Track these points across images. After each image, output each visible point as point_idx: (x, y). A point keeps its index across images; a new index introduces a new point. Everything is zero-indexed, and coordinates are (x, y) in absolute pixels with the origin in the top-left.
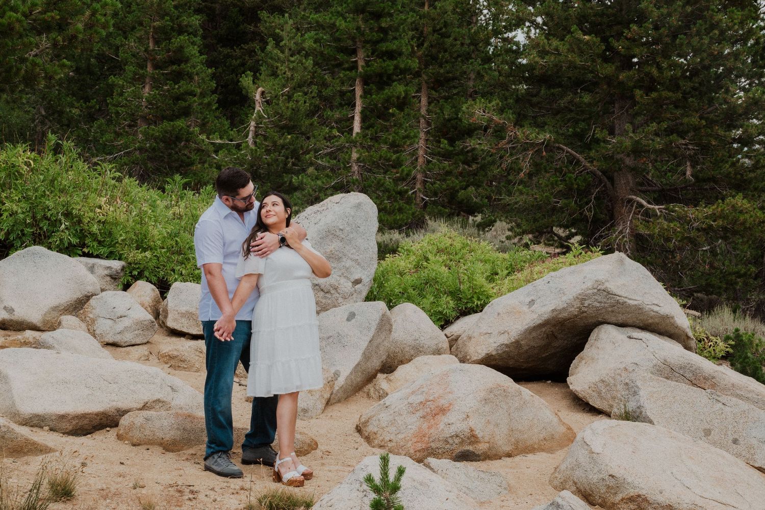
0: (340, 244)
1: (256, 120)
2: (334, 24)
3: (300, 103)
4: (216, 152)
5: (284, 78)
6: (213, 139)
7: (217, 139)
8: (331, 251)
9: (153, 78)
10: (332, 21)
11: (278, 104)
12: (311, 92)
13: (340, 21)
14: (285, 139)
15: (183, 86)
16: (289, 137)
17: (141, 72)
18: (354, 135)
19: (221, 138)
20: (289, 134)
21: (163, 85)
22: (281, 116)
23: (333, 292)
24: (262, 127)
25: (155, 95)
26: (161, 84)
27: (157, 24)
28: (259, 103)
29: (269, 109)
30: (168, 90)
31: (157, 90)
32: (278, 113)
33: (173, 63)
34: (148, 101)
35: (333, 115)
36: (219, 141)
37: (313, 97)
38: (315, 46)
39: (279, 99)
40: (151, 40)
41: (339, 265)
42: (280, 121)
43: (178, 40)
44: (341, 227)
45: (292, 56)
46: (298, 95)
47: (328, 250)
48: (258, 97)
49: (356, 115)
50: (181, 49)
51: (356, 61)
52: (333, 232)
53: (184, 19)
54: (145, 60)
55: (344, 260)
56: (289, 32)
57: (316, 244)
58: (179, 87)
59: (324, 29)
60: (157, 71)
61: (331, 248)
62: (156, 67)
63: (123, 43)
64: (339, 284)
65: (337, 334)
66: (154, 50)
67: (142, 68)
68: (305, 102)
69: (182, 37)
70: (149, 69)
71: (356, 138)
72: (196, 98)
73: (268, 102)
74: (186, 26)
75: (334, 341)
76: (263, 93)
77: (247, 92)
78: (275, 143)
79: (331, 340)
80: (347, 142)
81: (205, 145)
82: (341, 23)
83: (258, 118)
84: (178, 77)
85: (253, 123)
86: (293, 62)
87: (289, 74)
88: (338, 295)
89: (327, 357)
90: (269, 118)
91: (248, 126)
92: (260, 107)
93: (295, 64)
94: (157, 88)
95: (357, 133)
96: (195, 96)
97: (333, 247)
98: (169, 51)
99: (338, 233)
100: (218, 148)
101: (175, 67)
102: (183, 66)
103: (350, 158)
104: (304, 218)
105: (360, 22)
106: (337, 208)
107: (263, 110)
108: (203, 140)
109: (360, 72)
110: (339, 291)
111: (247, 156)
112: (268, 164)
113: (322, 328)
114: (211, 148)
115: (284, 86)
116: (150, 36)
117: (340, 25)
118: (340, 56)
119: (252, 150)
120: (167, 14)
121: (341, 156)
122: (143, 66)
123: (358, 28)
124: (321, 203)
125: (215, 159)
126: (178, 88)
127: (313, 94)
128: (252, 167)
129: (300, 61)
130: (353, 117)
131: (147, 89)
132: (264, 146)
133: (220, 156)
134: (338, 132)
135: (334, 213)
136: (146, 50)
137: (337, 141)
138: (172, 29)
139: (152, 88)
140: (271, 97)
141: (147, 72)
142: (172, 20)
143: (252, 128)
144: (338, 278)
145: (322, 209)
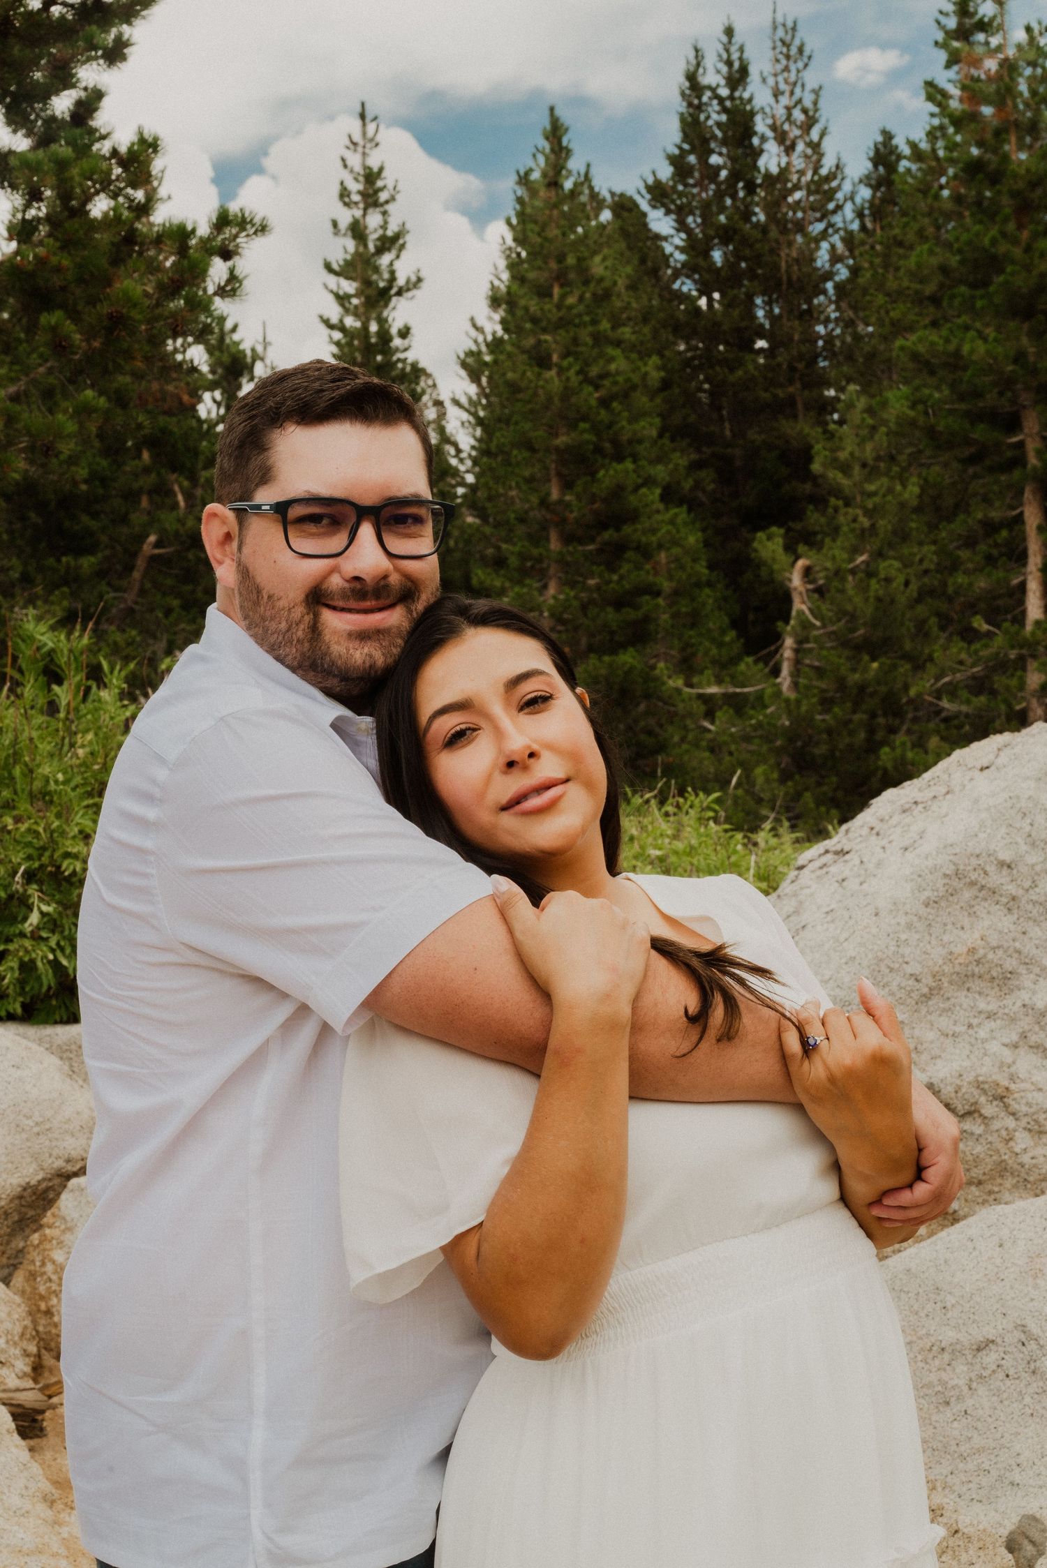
0: (1007, 922)
1: (795, 634)
2: (957, 354)
3: (894, 585)
4: (710, 715)
5: (852, 530)
6: (700, 685)
7: (709, 684)
8: (972, 951)
9: (563, 562)
10: (951, 347)
11: (842, 591)
12: (921, 561)
13: (972, 341)
14: (866, 670)
15: (628, 574)
16: (875, 665)
17: (535, 552)
18: (1029, 627)
19: (719, 681)
20: (874, 659)
21: (586, 578)
22: (853, 617)
23: (989, 1110)
24: (811, 650)
25: (567, 600)
26: (582, 575)
27: (562, 440)
28: (801, 594)
29: (825, 607)
30: (598, 588)
31: (572, 588)
32: (845, 613)
33: (604, 526)
34: (552, 615)
35: (971, 585)
36: (713, 690)
37: (926, 572)
38: (912, 413)
39: (843, 580)
40: (554, 481)
41: (1008, 1001)
42: (853, 630)
43: (612, 472)
44: (1006, 856)
45: (869, 479)
46: (891, 566)
47: (960, 949)
48: (796, 581)
49: (1030, 578)
50: (618, 491)
51: (1021, 445)
52: (974, 876)
53: (623, 427)
54: (544, 528)
55: (1027, 980)
56: (858, 427)
57: (909, 926)
58: (622, 578)
59: (932, 373)
60: (571, 548)
61: (971, 937)
62: (568, 539)
63: (493, 492)
64: (1012, 1078)
65: (1018, 1335)
66: (560, 502)
67: (537, 545)
68: (907, 584)
69: (620, 467)
70: (555, 544)
71: (1033, 634)
72: (661, 601)
73: (820, 591)
74: (630, 442)
75: (1008, 1363)
76: (807, 572)
77: (772, 572)
78: (841, 684)
79: (990, 1358)
80: (1013, 647)
81: (683, 701)
82: (975, 348)
83: (799, 629)
84: (613, 555)
85: (789, 642)
86: (874, 494)
87: (865, 522)
88: (1010, 1122)
89: (978, 1441)
90: (824, 626)
91: (776, 651)
92: (803, 602)
93: (877, 499)
94: (573, 584)
95: (1038, 623)
96: (658, 594)
97: (977, 935)
98: (593, 498)
99: (996, 878)
100: (710, 706)
101: (608, 535)
102: (627, 529)
103: (1022, 686)
104: (865, 831)
105: (1025, 341)
106: (983, 783)
107: (810, 610)
108: (678, 691)
109: (1035, 468)
110: (1014, 1106)
111: (780, 717)
112: (830, 732)
113: (951, 1300)
114: (699, 708)
115: (855, 551)
116: (553, 472)
117: (972, 351)
118: (980, 433)
119: (787, 701)
120: (584, 418)
121: (1000, 681)
122: (538, 538)
123: (1020, 357)
124: (927, 776)
125: (709, 731)
126: (618, 582)
127: (926, 565)
128: (791, 740)
129: (890, 490)
130: (1022, 587)
131: (552, 590)
132: (815, 691)
133: (717, 722)
134: (989, 623)
135: (976, 801)
136: (544, 503)
137: (986, 646)
138: (598, 450)
139: (563, 583)
140: (827, 578)
141: (548, 550)
142: (595, 429)
143: (788, 653)
144: (1007, 1055)
145: (929, 794)
